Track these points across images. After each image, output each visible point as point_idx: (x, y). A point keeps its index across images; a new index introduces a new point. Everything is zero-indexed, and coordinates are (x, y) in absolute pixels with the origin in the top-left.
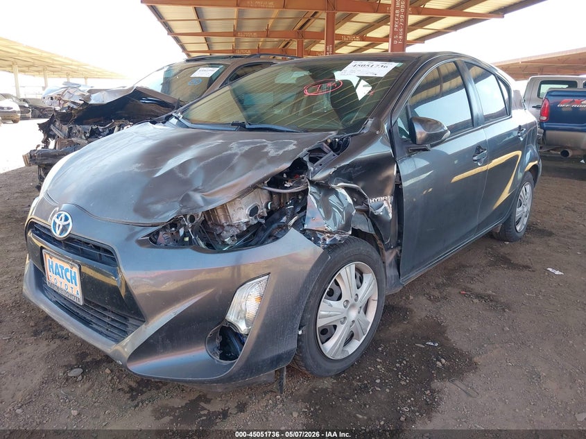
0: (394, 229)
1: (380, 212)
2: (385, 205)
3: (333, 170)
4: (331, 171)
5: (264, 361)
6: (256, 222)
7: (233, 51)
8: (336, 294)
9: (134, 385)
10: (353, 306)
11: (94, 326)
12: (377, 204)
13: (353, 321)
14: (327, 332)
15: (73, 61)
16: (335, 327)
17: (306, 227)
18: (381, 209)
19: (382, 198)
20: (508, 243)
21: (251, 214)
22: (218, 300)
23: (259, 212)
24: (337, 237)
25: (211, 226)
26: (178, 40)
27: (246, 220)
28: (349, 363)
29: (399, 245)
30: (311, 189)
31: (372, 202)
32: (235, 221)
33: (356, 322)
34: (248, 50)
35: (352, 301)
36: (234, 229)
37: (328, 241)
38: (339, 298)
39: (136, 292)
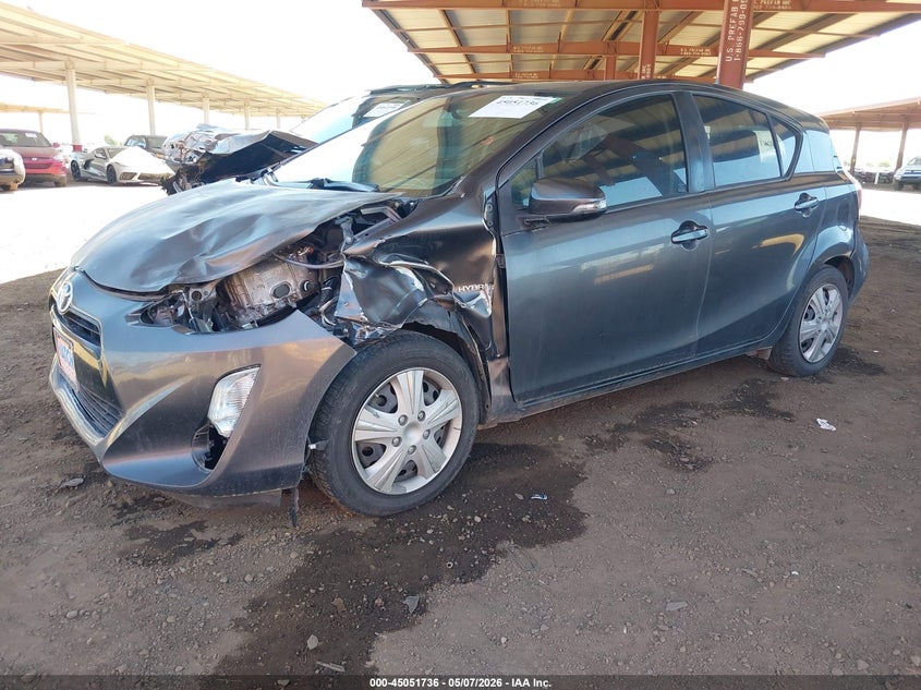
0: (498, 330)
1: (471, 306)
2: (482, 296)
3: (379, 242)
4: (376, 243)
5: (252, 473)
6: (283, 305)
7: (511, 75)
8: (390, 405)
9: (129, 501)
10: (413, 426)
11: (97, 423)
12: (469, 294)
13: (414, 447)
14: (371, 452)
15: (282, 92)
16: (384, 447)
17: (336, 314)
18: (474, 301)
19: (477, 287)
20: (786, 379)
21: (275, 295)
22: (196, 392)
23: (291, 292)
24: (379, 330)
25: (235, 308)
26: (426, 60)
27: (270, 302)
28: (405, 503)
29: (507, 353)
30: (347, 266)
31: (461, 290)
32: (256, 303)
33: (419, 448)
34: (533, 73)
35: (412, 418)
36: (255, 313)
37: (367, 335)
38: (394, 410)
39: (116, 380)
